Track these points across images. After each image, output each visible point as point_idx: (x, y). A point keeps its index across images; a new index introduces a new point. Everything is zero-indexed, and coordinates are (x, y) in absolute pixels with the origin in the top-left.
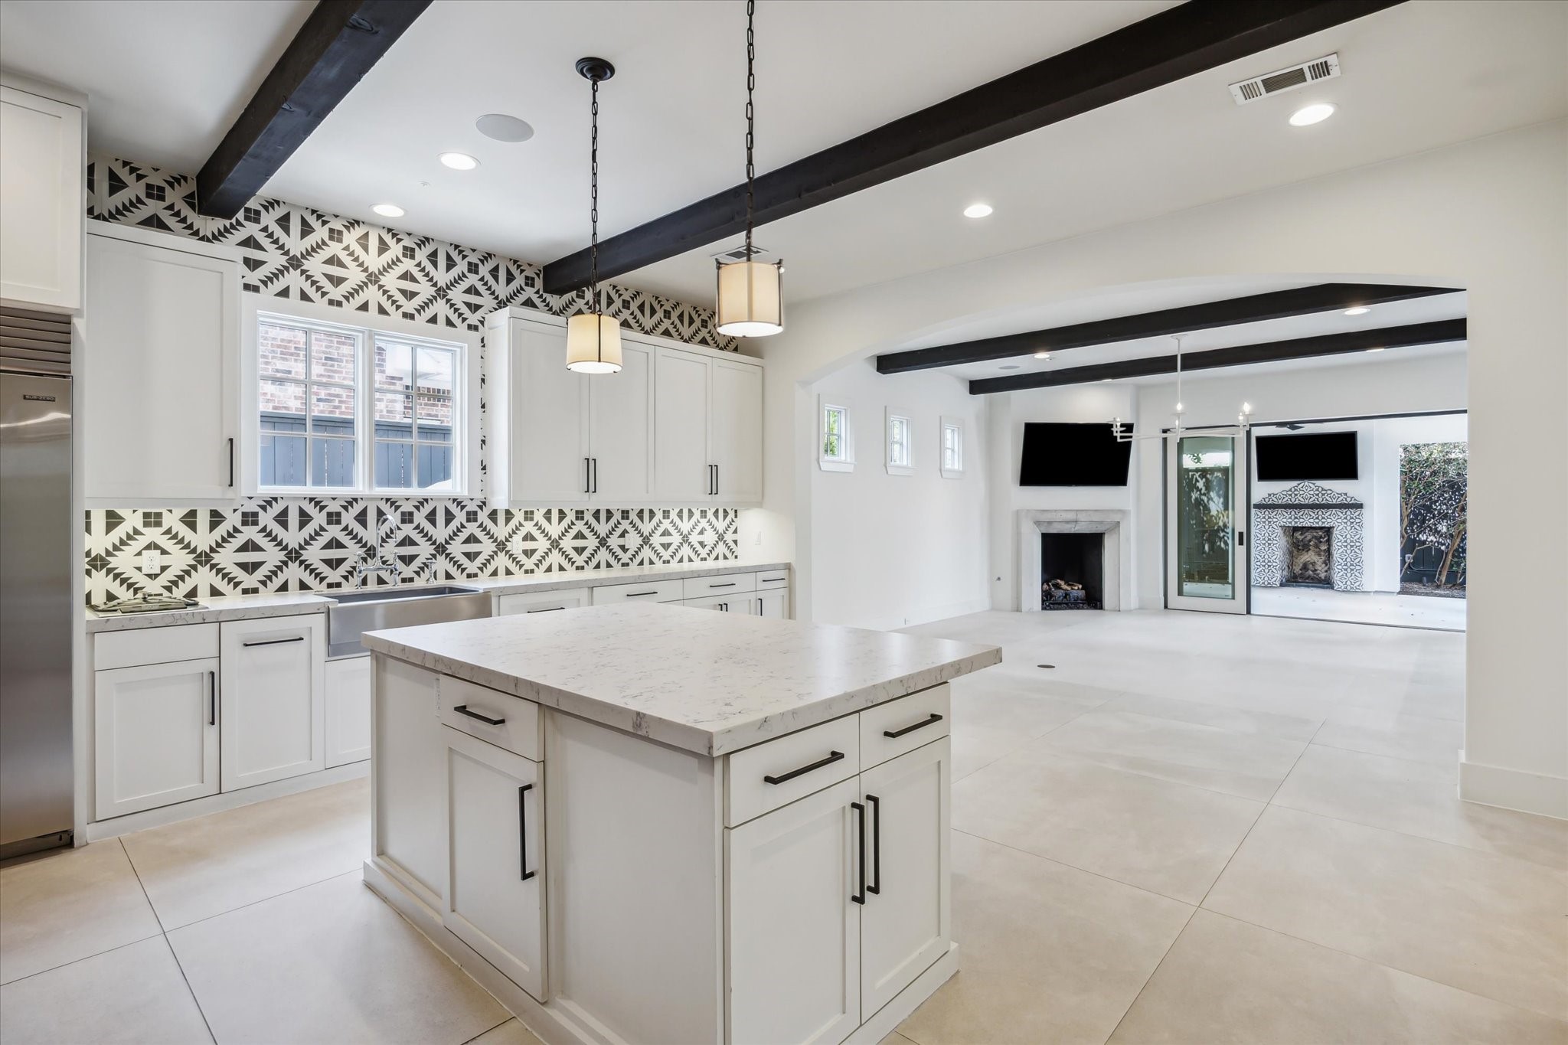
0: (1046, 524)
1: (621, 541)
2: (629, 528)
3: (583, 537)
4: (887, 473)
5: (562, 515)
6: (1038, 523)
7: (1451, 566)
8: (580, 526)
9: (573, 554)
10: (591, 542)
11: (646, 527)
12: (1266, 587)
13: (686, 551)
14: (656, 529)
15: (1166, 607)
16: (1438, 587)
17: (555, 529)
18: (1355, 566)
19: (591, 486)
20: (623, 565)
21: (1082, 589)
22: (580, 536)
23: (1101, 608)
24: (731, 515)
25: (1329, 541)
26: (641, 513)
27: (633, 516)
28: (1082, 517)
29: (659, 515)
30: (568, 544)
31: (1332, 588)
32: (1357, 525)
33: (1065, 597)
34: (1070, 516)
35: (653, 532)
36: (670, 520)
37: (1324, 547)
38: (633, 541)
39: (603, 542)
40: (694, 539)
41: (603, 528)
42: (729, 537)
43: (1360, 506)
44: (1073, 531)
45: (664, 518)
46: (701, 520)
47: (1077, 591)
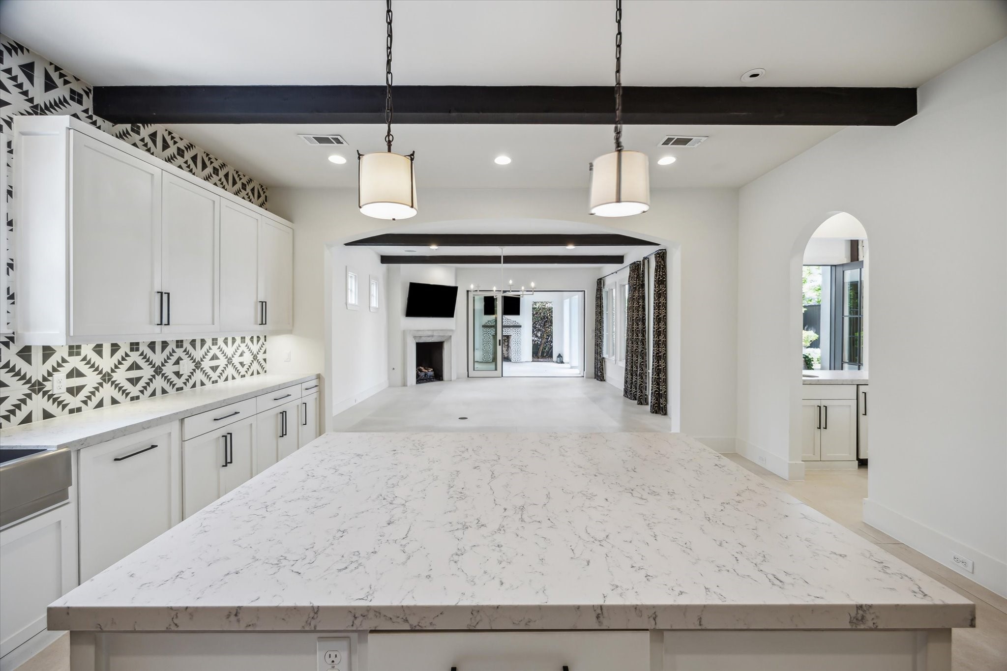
0: (419, 338)
1: (176, 368)
2: (183, 355)
3: (139, 368)
4: (347, 308)
5: (115, 348)
6: (415, 337)
7: (543, 350)
8: (134, 357)
9: (128, 386)
10: (147, 372)
11: (198, 354)
12: (487, 362)
13: (230, 371)
14: (206, 354)
15: (468, 376)
16: (538, 358)
17: (106, 363)
18: (518, 352)
19: (164, 320)
20: (178, 389)
21: (433, 371)
22: (135, 366)
23: (442, 380)
24: (262, 339)
25: (508, 341)
26: (193, 343)
27: (186, 345)
28: (435, 334)
29: (209, 343)
30: (121, 376)
31: (511, 361)
32: (519, 334)
33: (425, 376)
34: (430, 333)
35: (204, 357)
36: (217, 347)
37: (506, 344)
38: (186, 366)
39: (158, 371)
40: (236, 360)
41: (158, 358)
42: (260, 357)
43: (520, 326)
44: (430, 341)
45: (213, 344)
46: (241, 345)
47: (430, 372)
